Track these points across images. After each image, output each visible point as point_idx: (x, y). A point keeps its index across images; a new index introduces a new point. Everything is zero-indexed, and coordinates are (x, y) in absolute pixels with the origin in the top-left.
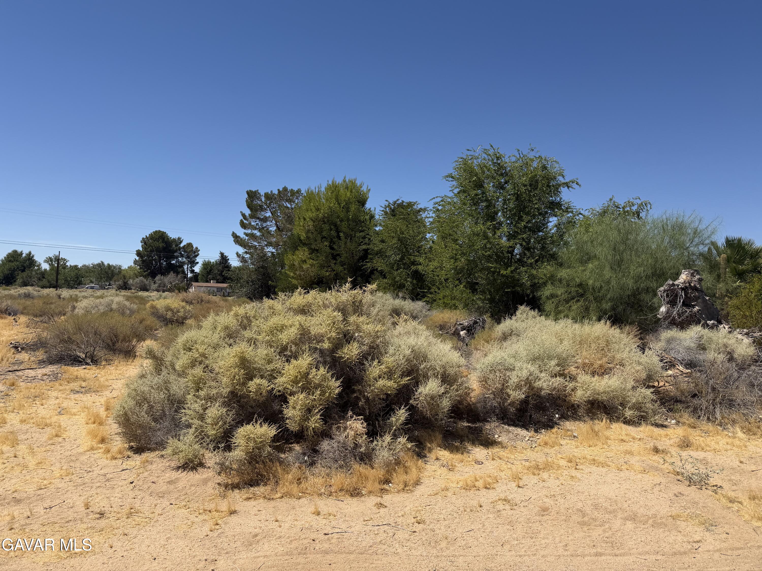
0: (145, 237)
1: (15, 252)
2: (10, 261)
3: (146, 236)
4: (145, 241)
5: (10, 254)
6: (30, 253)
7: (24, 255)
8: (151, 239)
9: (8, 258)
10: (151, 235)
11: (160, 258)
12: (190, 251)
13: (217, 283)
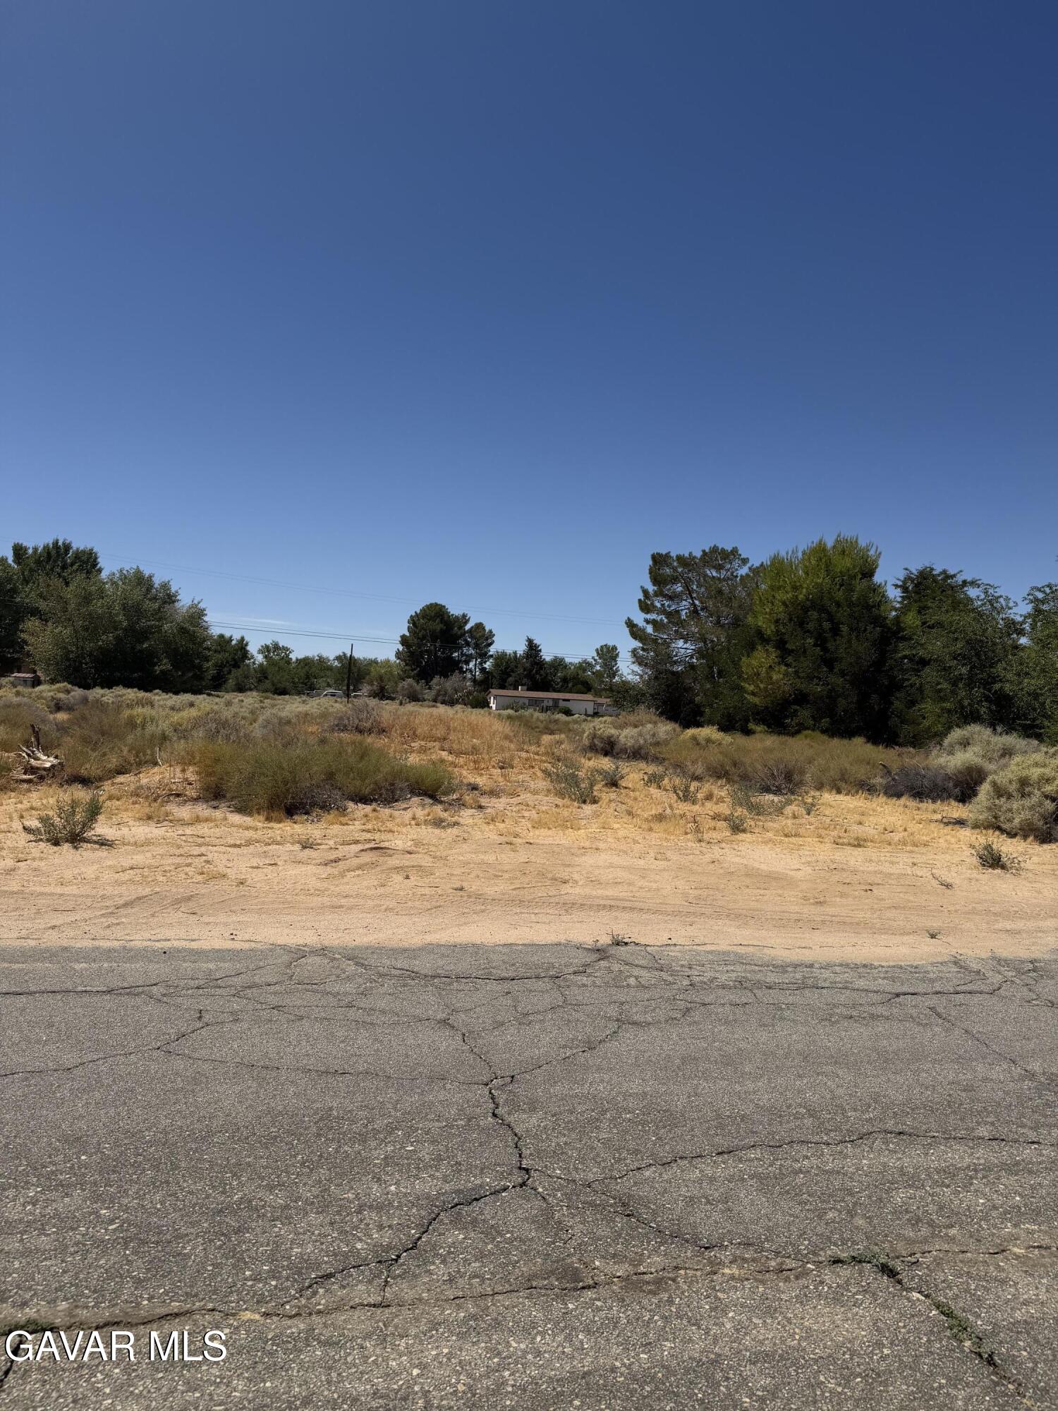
0: (414, 614)
3: (416, 612)
4: (414, 621)
6: (243, 639)
7: (234, 642)
8: (424, 617)
10: (423, 610)
11: (435, 648)
12: (480, 637)
13: (528, 690)
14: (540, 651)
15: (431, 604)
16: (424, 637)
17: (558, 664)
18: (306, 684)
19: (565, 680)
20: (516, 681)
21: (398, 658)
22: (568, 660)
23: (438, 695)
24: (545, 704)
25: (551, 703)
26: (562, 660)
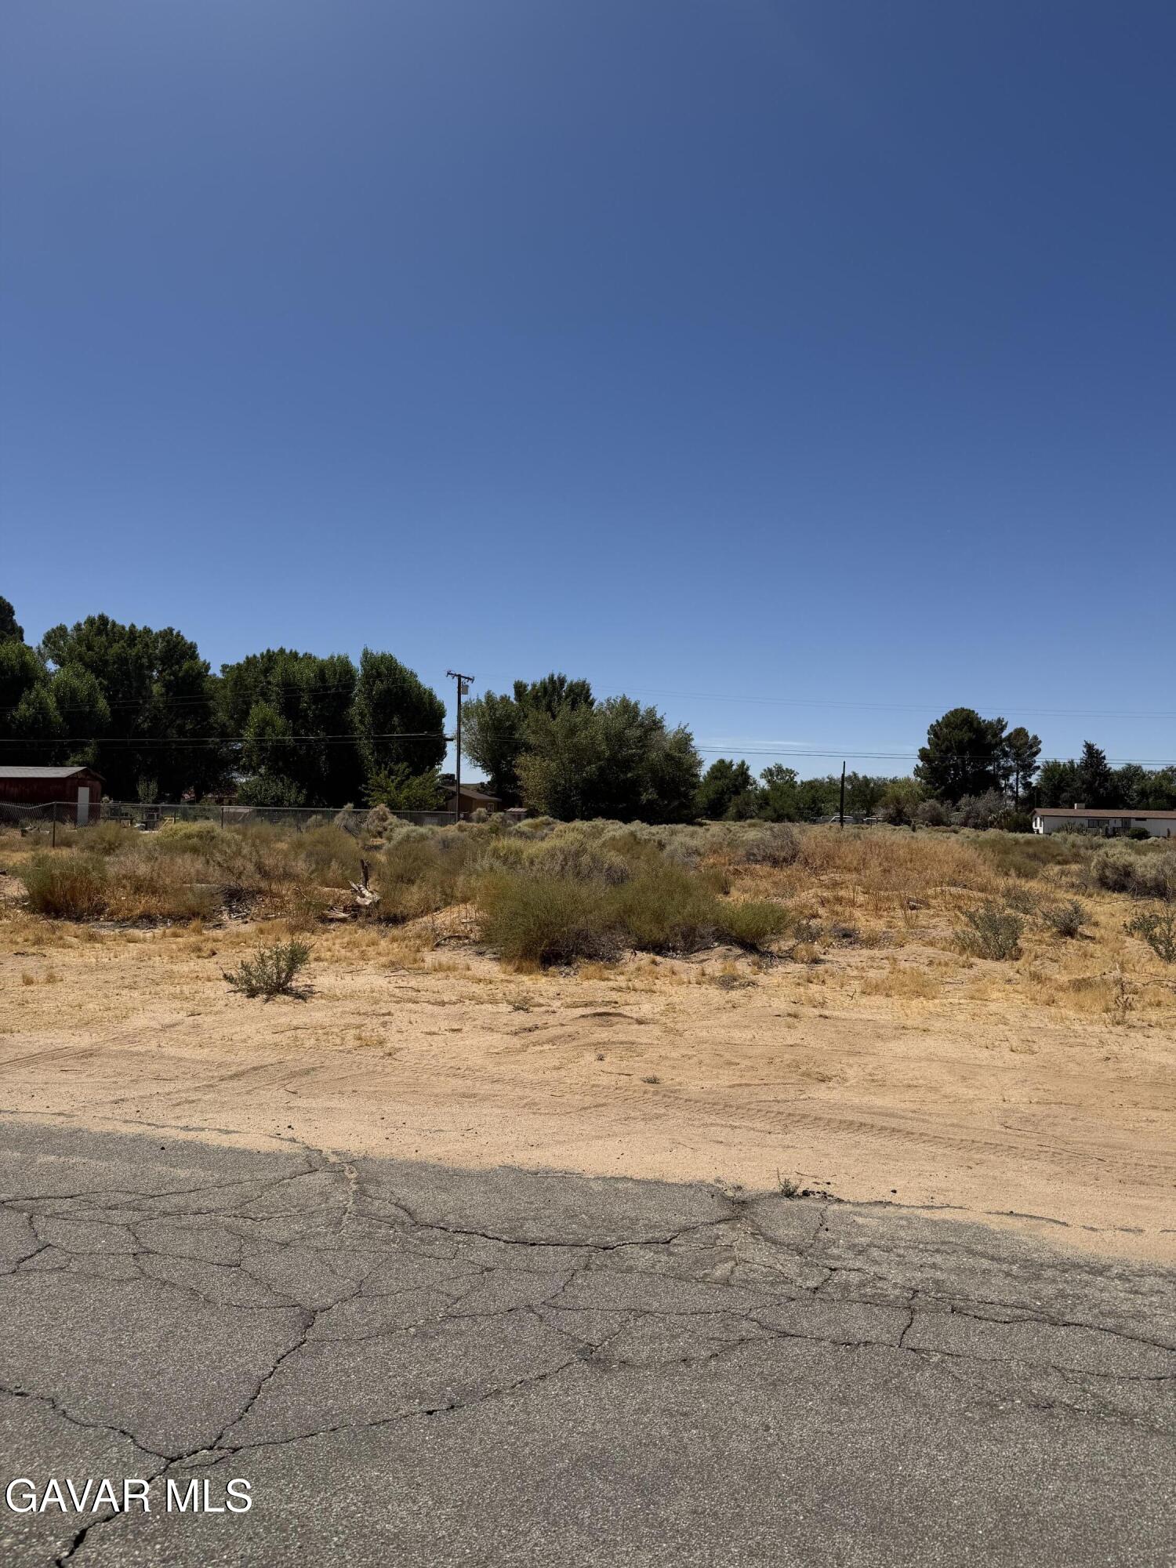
0: (935, 723)
1: (722, 762)
2: (716, 778)
3: (937, 721)
4: (935, 731)
5: (714, 766)
6: (743, 763)
7: (734, 767)
8: (947, 726)
9: (713, 773)
10: (946, 718)
11: (963, 762)
12: (1021, 745)
13: (1087, 807)
14: (1104, 758)
15: (956, 710)
16: (948, 750)
17: (1132, 774)
18: (812, 809)
19: (1143, 794)
20: (1072, 797)
21: (918, 776)
22: (1146, 768)
23: (968, 817)
24: (1112, 824)
25: (1119, 824)
26: (1139, 768)
